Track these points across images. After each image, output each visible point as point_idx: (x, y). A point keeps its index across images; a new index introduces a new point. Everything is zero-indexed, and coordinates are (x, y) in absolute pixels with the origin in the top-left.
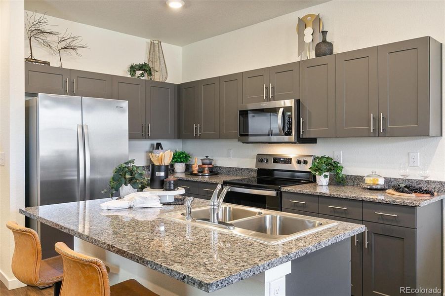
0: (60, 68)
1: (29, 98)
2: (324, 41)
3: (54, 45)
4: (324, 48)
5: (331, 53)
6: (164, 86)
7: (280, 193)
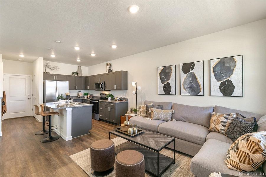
0: (53, 74)
1: (44, 81)
2: (110, 69)
3: (52, 68)
4: (110, 71)
5: (111, 72)
6: (81, 77)
7: (99, 102)
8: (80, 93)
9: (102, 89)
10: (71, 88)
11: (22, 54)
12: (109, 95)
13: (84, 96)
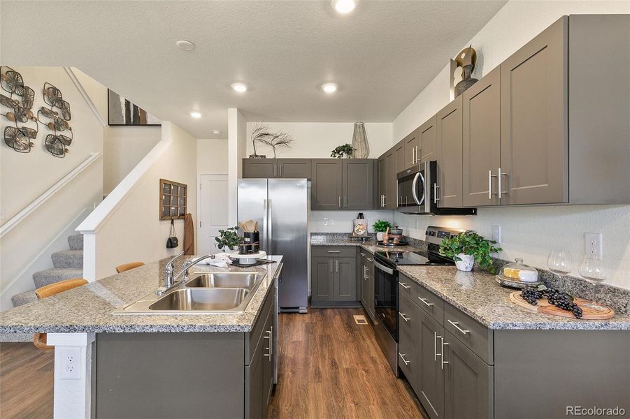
0: (275, 159)
2: (467, 79)
3: (271, 142)
6: (365, 161)
7: (396, 273)
8: (360, 221)
9: (423, 204)
10: (317, 204)
11: (196, 107)
12: (463, 243)
13: (376, 234)
